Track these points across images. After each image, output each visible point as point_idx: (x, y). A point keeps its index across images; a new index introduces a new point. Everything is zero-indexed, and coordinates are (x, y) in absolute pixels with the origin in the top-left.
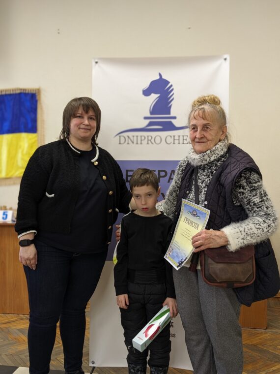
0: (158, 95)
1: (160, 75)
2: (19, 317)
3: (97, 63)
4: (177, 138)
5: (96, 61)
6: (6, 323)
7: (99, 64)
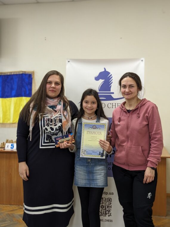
0: (104, 80)
1: (105, 69)
3: (69, 61)
4: (114, 104)
5: (69, 60)
6: (12, 211)
7: (70, 62)
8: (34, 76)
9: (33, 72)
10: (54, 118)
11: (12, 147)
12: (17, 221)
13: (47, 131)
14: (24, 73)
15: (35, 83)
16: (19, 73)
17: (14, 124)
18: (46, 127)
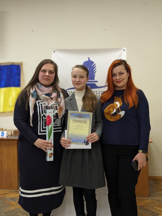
1: (89, 58)
2: (11, 191)
5: (54, 50)
6: (3, 194)
7: (55, 52)
8: (22, 67)
9: (21, 63)
10: (51, 106)
11: (2, 134)
12: (9, 203)
13: (45, 118)
14: (12, 64)
15: (23, 74)
16: (8, 64)
17: (5, 113)
18: (44, 114)
